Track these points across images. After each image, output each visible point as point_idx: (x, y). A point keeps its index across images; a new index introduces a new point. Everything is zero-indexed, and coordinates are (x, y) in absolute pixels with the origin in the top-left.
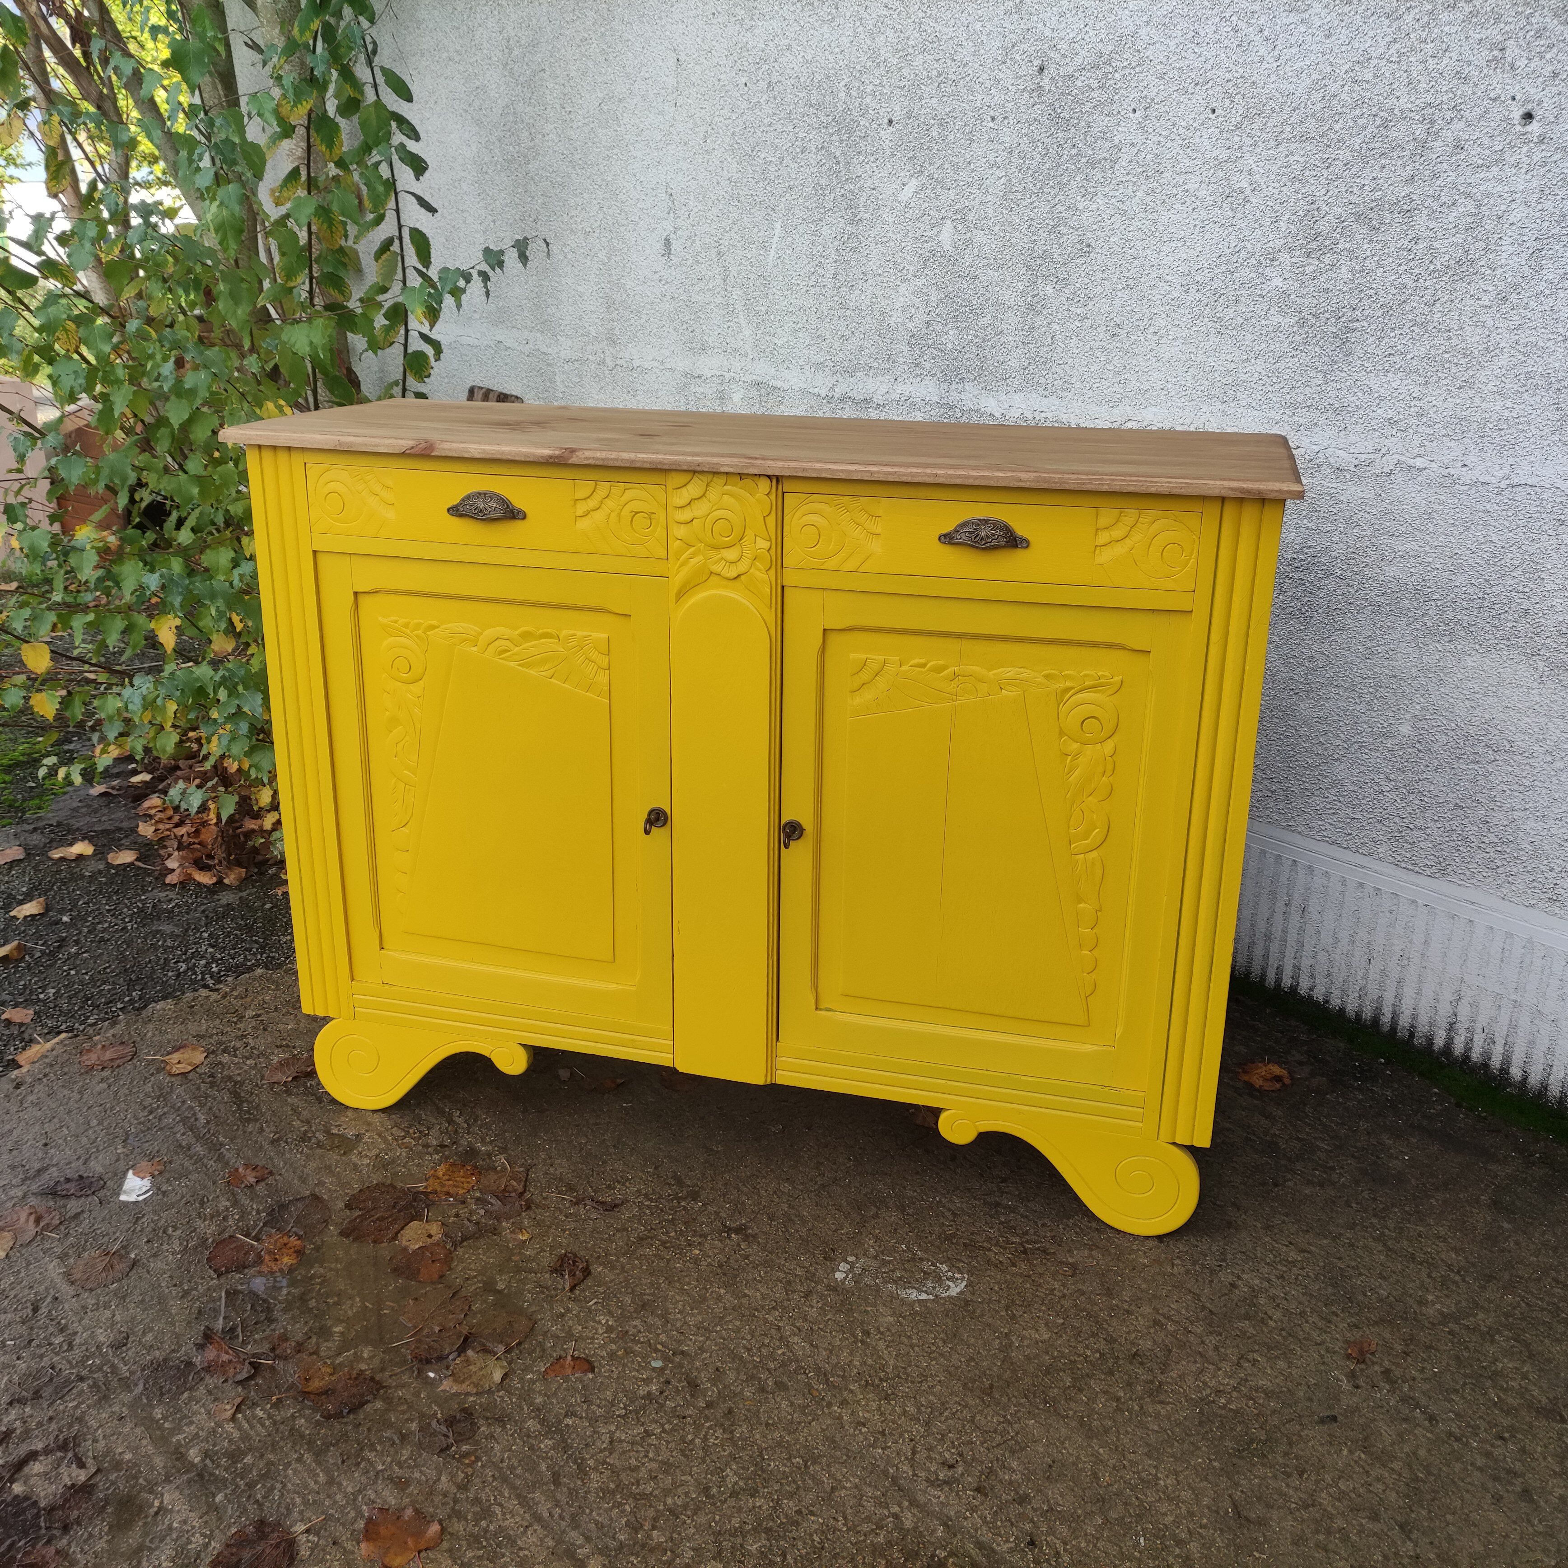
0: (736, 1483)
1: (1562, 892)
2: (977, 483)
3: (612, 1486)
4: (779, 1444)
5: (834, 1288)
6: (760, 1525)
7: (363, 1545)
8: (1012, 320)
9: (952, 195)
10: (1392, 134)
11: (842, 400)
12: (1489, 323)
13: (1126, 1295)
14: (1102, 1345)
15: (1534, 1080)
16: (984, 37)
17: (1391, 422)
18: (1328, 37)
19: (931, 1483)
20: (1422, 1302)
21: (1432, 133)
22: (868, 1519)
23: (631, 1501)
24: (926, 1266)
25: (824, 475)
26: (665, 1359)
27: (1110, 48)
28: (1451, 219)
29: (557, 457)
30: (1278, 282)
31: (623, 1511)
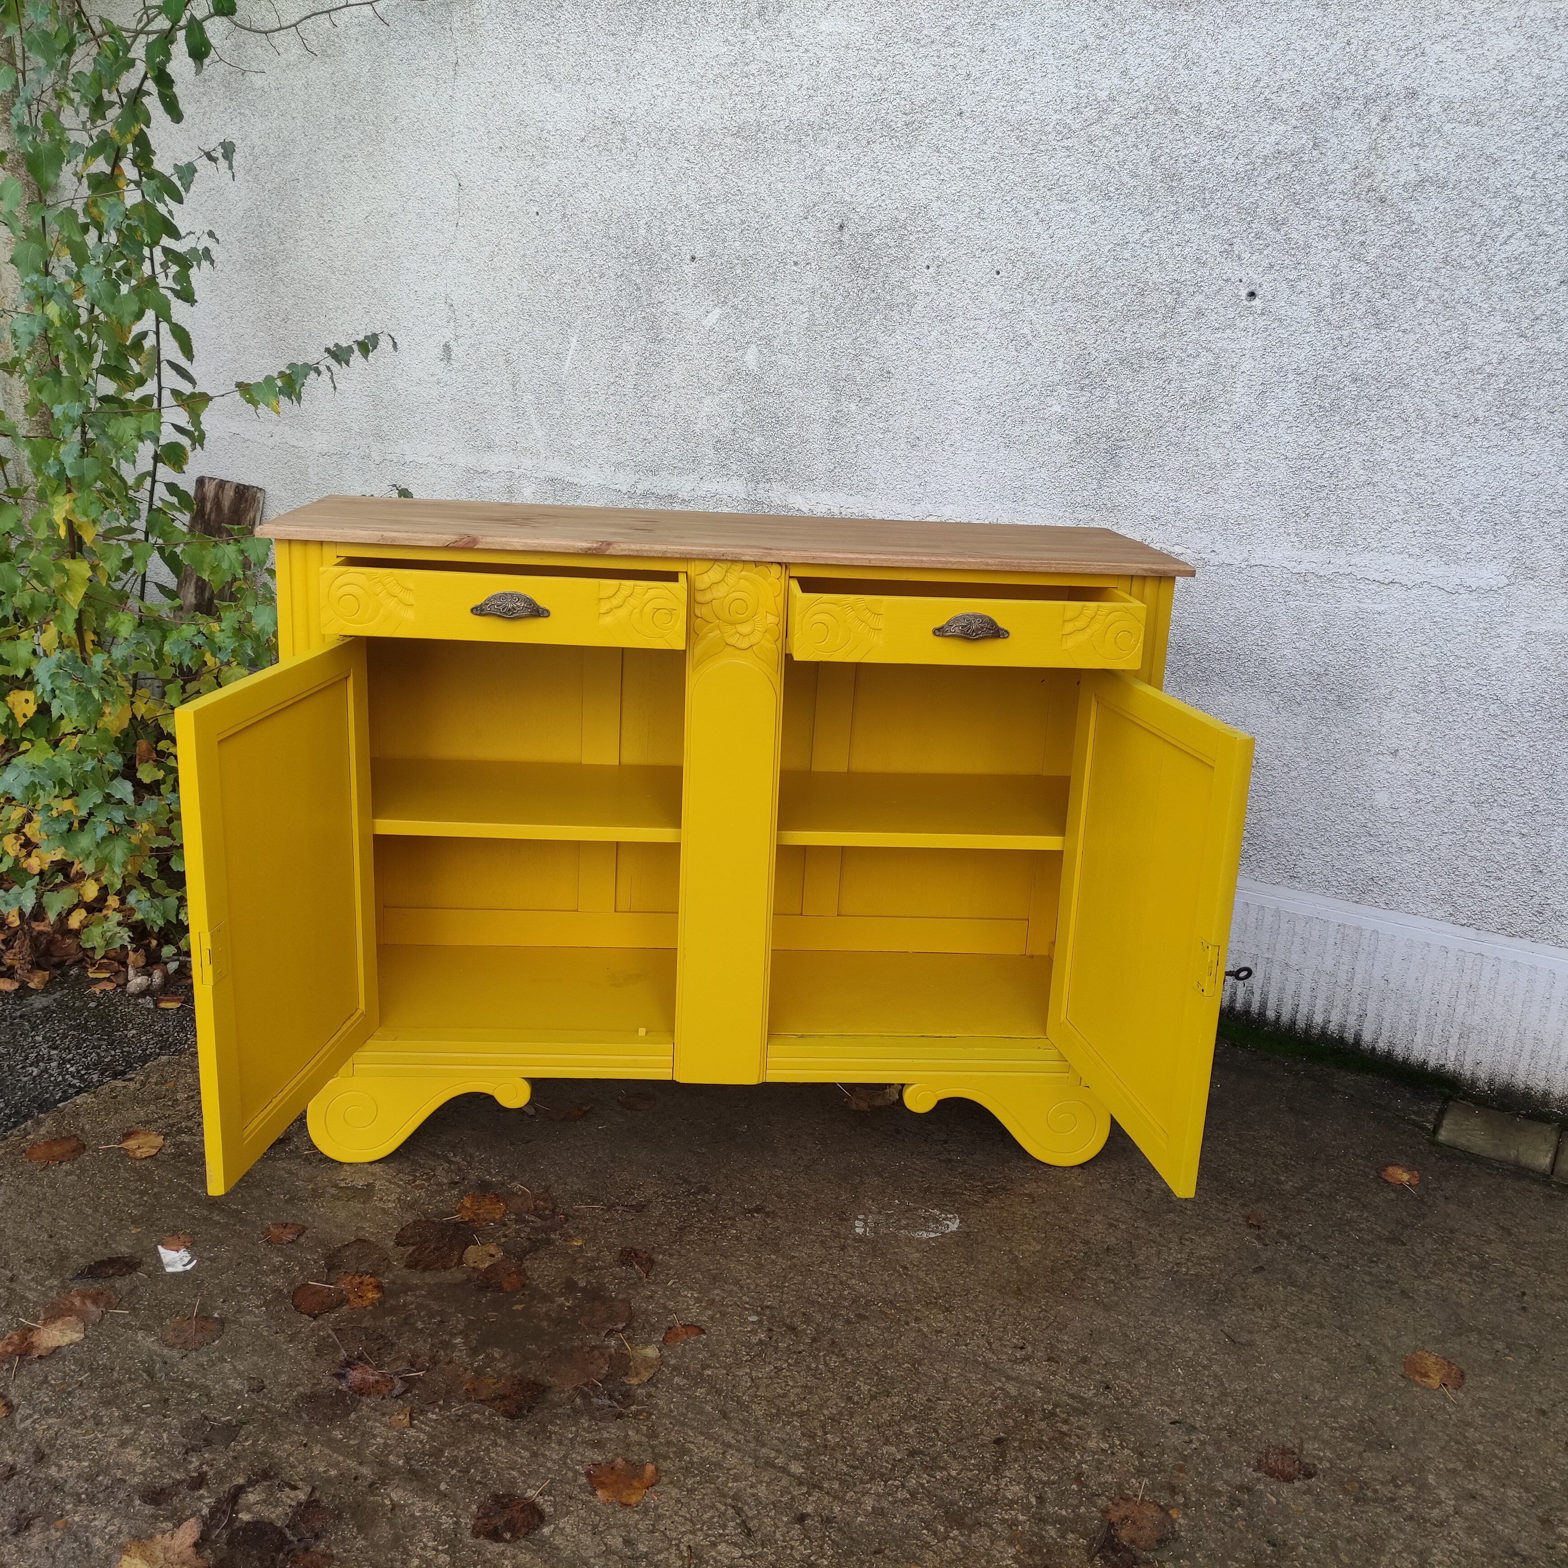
0: (870, 1390)
1: (1300, 870)
2: (955, 567)
3: (774, 1411)
4: (886, 1356)
5: (861, 1240)
6: (906, 1414)
7: (599, 1493)
8: (818, 430)
9: (756, 324)
10: (1148, 301)
11: (644, 496)
12: (1228, 445)
13: (1079, 1209)
14: (1081, 1247)
15: (1285, 1018)
16: (786, 196)
17: (1154, 519)
18: (1093, 223)
19: (1015, 1361)
20: (1279, 1182)
21: (1179, 301)
22: (983, 1395)
23: (795, 1418)
24: (922, 1212)
25: (830, 562)
26: (757, 1314)
27: (905, 215)
28: (1196, 367)
29: (596, 549)
30: (1057, 408)
31: (794, 1426)
